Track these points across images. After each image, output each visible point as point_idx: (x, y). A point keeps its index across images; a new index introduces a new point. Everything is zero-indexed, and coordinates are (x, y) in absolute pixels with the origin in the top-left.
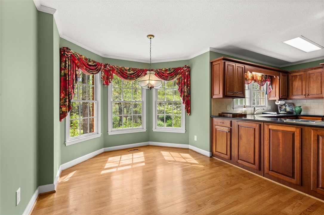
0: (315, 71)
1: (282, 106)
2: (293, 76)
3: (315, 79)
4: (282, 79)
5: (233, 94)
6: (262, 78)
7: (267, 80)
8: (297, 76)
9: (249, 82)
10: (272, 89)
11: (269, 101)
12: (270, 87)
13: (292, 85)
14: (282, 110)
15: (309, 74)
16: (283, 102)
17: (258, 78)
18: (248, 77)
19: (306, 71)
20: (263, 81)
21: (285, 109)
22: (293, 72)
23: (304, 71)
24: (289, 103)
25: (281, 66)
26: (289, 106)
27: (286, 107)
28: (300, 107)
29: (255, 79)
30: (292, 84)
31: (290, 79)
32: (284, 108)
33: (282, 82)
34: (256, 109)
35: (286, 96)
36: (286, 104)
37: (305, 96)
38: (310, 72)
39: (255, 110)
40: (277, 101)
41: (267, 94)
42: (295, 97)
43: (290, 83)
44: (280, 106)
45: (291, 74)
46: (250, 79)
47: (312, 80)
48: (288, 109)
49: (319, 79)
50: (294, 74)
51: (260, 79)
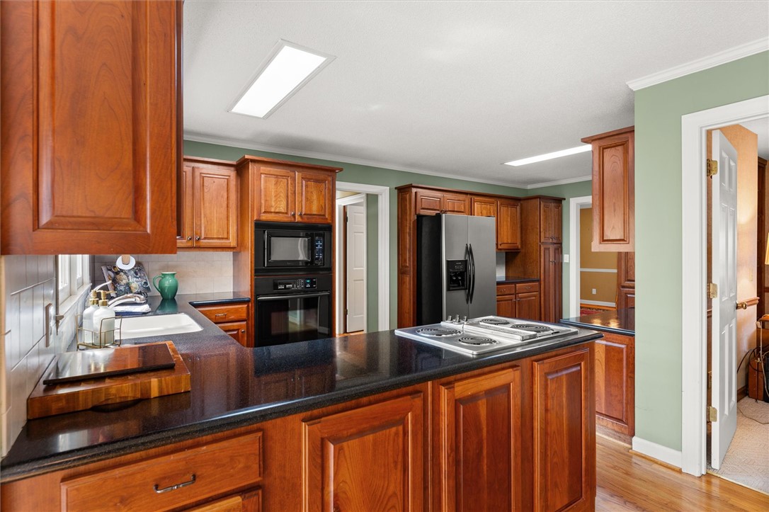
14: (122, 288)
21: (127, 286)
26: (136, 273)
28: (174, 274)
32: (124, 282)
44: (112, 275)
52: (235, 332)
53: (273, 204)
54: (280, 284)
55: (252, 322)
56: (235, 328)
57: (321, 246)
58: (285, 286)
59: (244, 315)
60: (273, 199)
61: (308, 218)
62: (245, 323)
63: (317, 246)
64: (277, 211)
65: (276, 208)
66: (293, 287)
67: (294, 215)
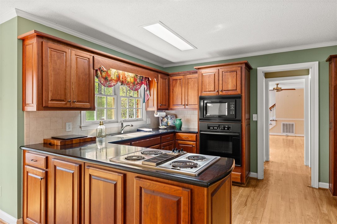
0: (192, 76)
1: (163, 118)
2: (174, 80)
3: (192, 85)
4: (160, 83)
5: (66, 104)
6: (135, 80)
7: (143, 83)
8: (177, 80)
9: (112, 84)
10: (150, 95)
11: (147, 112)
12: (148, 92)
13: (173, 92)
14: (164, 123)
15: (188, 79)
16: (163, 114)
17: (128, 79)
18: (109, 76)
19: (185, 74)
20: (137, 84)
21: (167, 123)
22: (173, 75)
23: (183, 74)
24: (172, 115)
25: (165, 66)
26: (171, 118)
27: (168, 120)
28: (181, 119)
29: (121, 79)
30: (173, 90)
31: (171, 83)
32: (165, 121)
33: (160, 86)
34: (125, 124)
35: (166, 105)
36: (169, 116)
37: (184, 106)
38: (189, 76)
39: (122, 127)
40: (156, 112)
41: (144, 102)
42: (175, 107)
43: (171, 88)
44: (162, 118)
45: (172, 77)
46: (114, 80)
47: (190, 87)
48: (170, 123)
49: (195, 86)
50: (175, 78)
51: (132, 80)
52: (191, 146)
53: (208, 87)
54: (211, 127)
55: (199, 143)
56: (191, 144)
57: (233, 107)
58: (214, 128)
59: (195, 139)
60: (208, 85)
61: (226, 93)
62: (195, 143)
63: (231, 107)
64: (209, 90)
65: (209, 89)
66: (218, 129)
67: (218, 91)
